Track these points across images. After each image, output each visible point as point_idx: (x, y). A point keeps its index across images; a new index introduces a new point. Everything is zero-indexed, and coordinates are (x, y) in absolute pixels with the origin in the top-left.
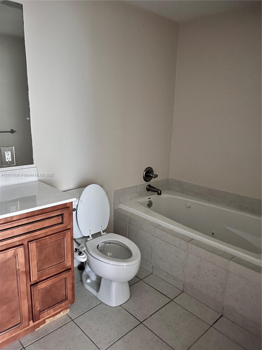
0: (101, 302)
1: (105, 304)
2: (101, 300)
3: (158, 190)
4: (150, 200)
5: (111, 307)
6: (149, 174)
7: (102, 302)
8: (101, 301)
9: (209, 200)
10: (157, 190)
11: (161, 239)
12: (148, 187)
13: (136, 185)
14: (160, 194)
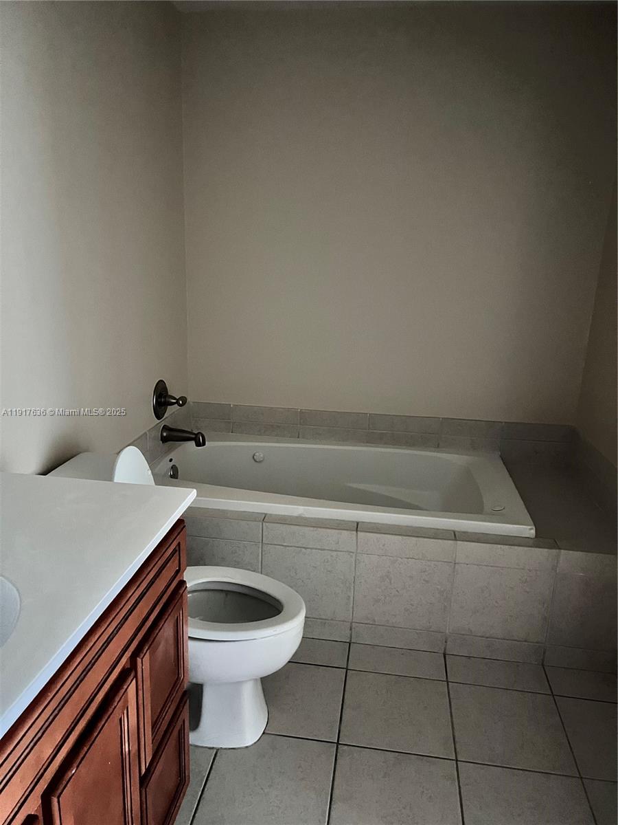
0: (215, 751)
1: (229, 749)
2: (212, 746)
3: (196, 435)
4: (172, 463)
5: (247, 747)
6: (162, 398)
7: (218, 750)
8: (213, 748)
9: (297, 436)
10: (194, 436)
11: (283, 546)
12: (165, 434)
13: (144, 432)
14: (204, 444)
